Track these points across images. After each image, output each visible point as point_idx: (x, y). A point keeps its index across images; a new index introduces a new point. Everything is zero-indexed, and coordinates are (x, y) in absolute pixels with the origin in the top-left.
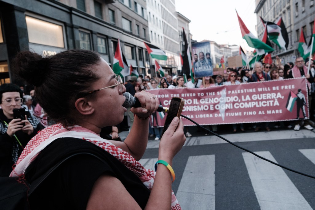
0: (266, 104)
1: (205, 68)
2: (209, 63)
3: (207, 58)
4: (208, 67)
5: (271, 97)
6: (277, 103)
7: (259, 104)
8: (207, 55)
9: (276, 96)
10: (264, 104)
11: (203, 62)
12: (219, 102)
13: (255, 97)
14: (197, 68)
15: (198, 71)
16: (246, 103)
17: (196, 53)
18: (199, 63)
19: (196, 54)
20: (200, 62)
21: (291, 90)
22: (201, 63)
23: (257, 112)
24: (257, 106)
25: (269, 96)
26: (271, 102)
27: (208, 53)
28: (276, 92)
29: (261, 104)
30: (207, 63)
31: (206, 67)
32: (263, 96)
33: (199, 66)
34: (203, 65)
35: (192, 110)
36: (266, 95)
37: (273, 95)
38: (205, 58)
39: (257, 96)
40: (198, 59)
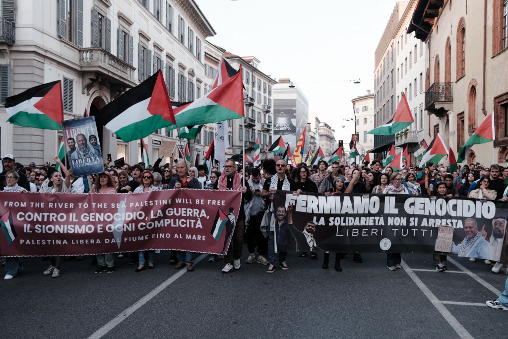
0: (186, 223)
1: (90, 161)
2: (95, 152)
3: (92, 144)
4: (95, 159)
5: (193, 214)
6: (199, 225)
7: (175, 223)
8: (90, 138)
9: (199, 214)
10: (183, 223)
11: (84, 152)
12: (113, 220)
13: (170, 212)
14: (75, 160)
15: (77, 166)
16: (156, 222)
17: (72, 137)
18: (78, 152)
19: (70, 139)
20: (80, 150)
21: (219, 207)
22: (81, 153)
23: (173, 235)
24: (173, 225)
25: (190, 212)
26: (193, 221)
27: (93, 136)
28: (200, 207)
29: (179, 223)
30: (91, 152)
31: (91, 159)
32: (182, 211)
33: (79, 158)
34: (85, 155)
35: (65, 232)
36: (186, 211)
37: (196, 212)
38: (88, 143)
39: (174, 211)
40: (76, 145)
